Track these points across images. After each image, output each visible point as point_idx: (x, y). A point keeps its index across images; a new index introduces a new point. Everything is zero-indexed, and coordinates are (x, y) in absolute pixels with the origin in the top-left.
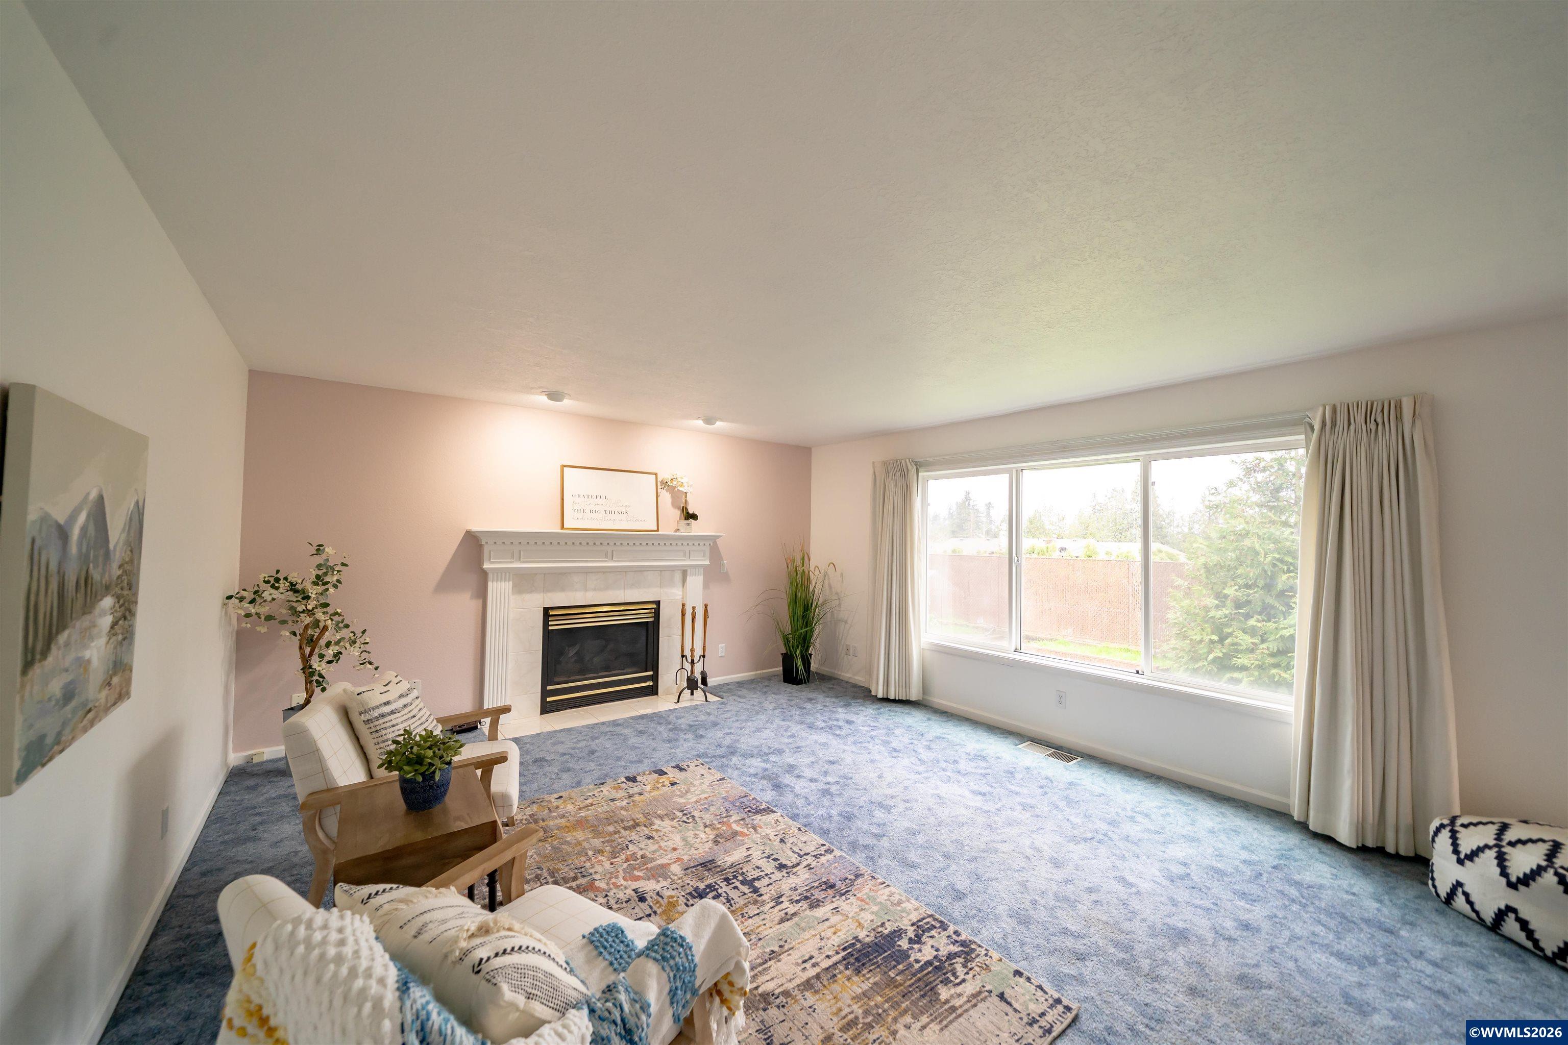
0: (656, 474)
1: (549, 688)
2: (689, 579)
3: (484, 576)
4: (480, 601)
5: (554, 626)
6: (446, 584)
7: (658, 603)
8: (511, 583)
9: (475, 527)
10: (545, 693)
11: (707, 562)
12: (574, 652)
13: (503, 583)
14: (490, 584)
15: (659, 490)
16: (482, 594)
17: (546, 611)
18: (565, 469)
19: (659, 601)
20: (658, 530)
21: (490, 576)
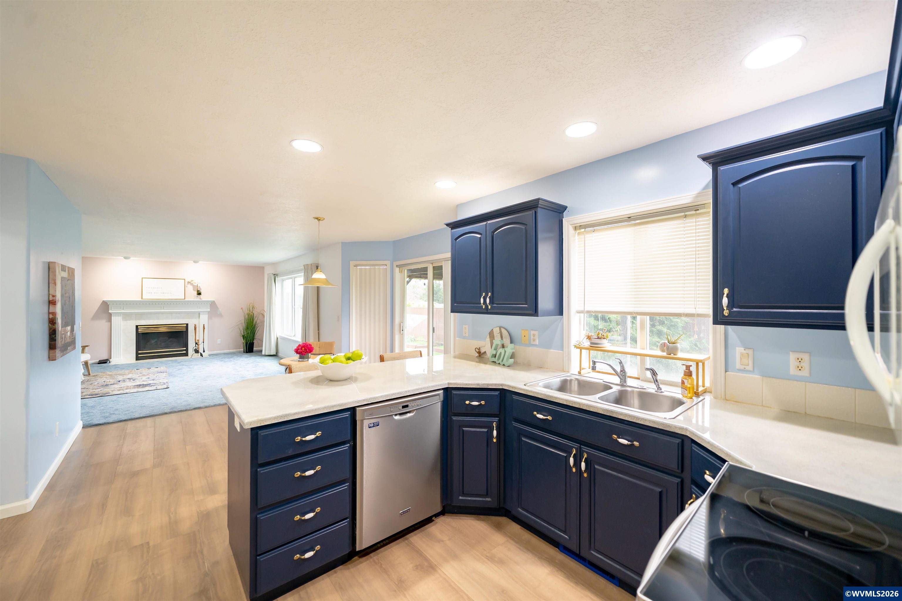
0: (185, 279)
1: (139, 352)
2: (201, 316)
3: (110, 315)
4: (110, 323)
5: (140, 330)
6: (96, 317)
7: (187, 324)
8: (121, 317)
9: (106, 299)
10: (137, 354)
11: (209, 310)
12: (154, 341)
13: (118, 317)
14: (112, 317)
15: (186, 285)
16: (110, 320)
17: (137, 326)
18: (143, 279)
19: (188, 324)
20: (185, 299)
21: (113, 315)
